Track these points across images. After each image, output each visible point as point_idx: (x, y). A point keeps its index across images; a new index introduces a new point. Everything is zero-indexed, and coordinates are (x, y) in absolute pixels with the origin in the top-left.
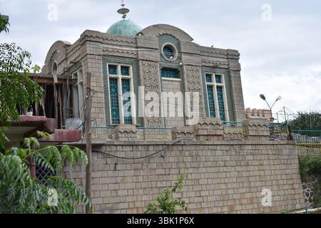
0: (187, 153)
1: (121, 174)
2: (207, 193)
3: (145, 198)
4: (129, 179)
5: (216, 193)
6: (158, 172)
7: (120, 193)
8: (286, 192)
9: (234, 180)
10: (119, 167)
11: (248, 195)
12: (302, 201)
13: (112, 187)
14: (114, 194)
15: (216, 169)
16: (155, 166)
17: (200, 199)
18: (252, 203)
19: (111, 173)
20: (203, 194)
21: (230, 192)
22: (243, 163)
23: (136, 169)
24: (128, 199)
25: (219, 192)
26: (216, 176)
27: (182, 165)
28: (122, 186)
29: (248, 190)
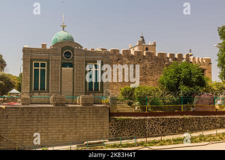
0: (43, 112)
1: (9, 120)
2: (51, 129)
3: (19, 129)
4: (13, 122)
5: (56, 129)
6: (27, 119)
7: (8, 127)
8: (98, 130)
9: (68, 123)
10: (8, 117)
11: (75, 131)
12: (108, 134)
13: (5, 125)
14: (5, 127)
15: (58, 119)
16: (26, 117)
17: (48, 131)
18: (76, 134)
19: (5, 119)
20: (49, 129)
21: (64, 129)
22: (74, 116)
23: (17, 118)
24: (12, 130)
25: (58, 129)
26: (57, 122)
27: (40, 117)
28: (9, 125)
29: (75, 128)
